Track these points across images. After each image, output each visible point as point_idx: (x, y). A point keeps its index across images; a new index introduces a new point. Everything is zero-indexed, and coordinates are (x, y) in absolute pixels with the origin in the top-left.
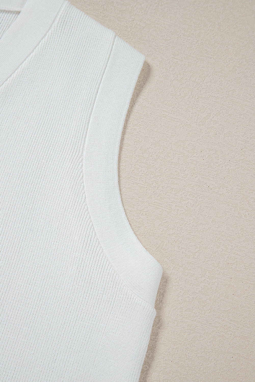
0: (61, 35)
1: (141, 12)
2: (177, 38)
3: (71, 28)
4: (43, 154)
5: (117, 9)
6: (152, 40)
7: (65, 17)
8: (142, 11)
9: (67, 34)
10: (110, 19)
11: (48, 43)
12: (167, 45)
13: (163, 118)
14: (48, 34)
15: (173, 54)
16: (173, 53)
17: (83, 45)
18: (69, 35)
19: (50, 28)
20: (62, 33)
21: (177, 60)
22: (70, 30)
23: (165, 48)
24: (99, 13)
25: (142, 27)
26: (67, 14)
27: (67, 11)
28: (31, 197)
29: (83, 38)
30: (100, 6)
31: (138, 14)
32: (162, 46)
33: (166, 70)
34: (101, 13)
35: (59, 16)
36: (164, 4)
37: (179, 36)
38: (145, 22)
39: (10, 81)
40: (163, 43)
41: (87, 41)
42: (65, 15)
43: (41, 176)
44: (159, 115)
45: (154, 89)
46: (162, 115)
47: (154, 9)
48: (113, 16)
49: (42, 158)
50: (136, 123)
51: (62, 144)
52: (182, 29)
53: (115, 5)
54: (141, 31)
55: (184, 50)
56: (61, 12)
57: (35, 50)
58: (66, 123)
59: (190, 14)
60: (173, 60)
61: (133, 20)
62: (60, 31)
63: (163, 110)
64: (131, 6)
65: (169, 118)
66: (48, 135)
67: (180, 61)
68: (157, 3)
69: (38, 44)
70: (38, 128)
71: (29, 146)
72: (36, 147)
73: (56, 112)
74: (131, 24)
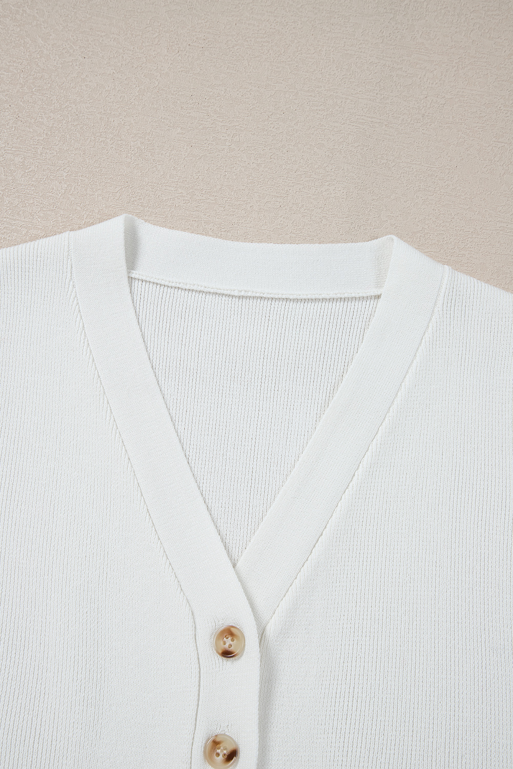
0: (452, 323)
1: (434, 83)
2: (496, 111)
3: (464, 308)
4: (476, 519)
5: (399, 84)
6: (460, 121)
7: (451, 294)
8: (436, 82)
9: (459, 319)
10: (392, 101)
11: (435, 339)
12: (483, 125)
13: (501, 232)
14: (430, 324)
15: (495, 136)
16: (495, 134)
17: (489, 331)
18: (463, 320)
19: (432, 316)
20: (452, 319)
21: (503, 144)
22: (463, 312)
23: (481, 130)
24: (375, 94)
25: (441, 104)
26: (453, 288)
27: (452, 285)
28: (478, 593)
29: (486, 320)
30: (375, 84)
31: (432, 87)
32: (476, 126)
33: (490, 162)
34: (377, 94)
35: (442, 295)
36: (466, 66)
37: (498, 108)
38: (444, 97)
39: (395, 412)
40: (476, 122)
41: (493, 323)
42: (451, 290)
43: (483, 556)
44: (494, 229)
45: (478, 192)
46: (498, 228)
47: (453, 75)
48: (396, 96)
49: (476, 526)
50: (463, 246)
51: (500, 496)
52: (500, 98)
53: (395, 80)
54: (441, 111)
55: (510, 128)
56: (444, 287)
57: (417, 354)
58: (497, 461)
59: (507, 73)
60: (496, 145)
61: (425, 96)
62: (448, 316)
63: (498, 220)
64: (419, 77)
65: (510, 231)
66: (475, 486)
67: (506, 144)
68: (455, 66)
69: (420, 343)
70: (457, 478)
71: (451, 511)
72: (462, 509)
73: (476, 447)
74: (425, 103)
